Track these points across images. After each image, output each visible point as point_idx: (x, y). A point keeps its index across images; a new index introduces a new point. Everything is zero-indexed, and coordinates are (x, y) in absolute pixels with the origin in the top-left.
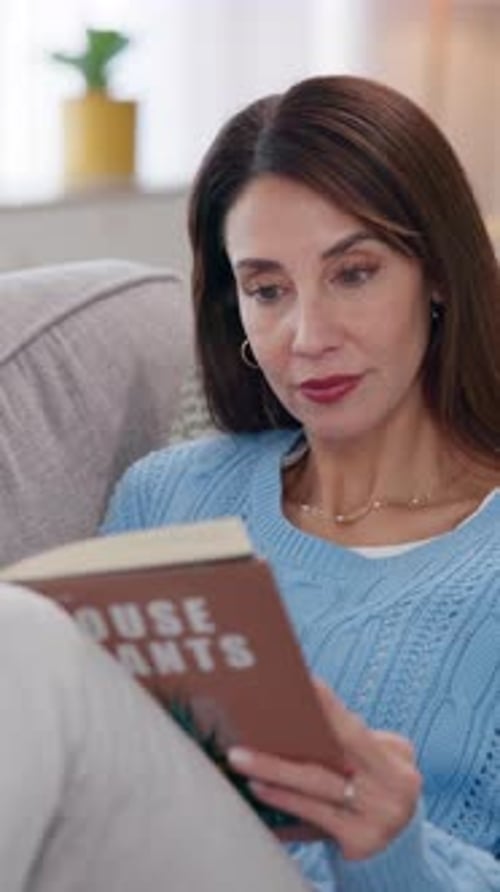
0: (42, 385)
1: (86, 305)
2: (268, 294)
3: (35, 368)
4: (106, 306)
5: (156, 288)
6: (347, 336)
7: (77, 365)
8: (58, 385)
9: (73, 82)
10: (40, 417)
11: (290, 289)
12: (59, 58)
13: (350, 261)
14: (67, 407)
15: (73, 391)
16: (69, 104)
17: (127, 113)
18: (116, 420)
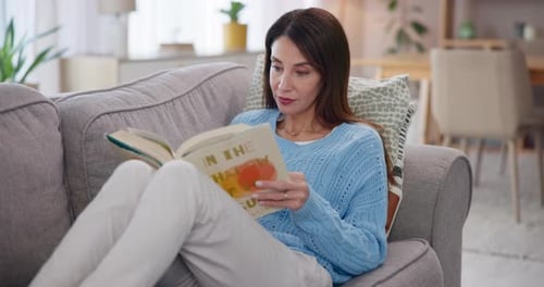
0: (205, 97)
1: (219, 74)
2: (278, 68)
3: (203, 92)
4: (222, 75)
5: (239, 70)
6: (294, 88)
7: (215, 91)
8: (209, 97)
9: (227, 19)
10: (204, 106)
11: (283, 69)
12: (222, 11)
13: (302, 69)
14: (212, 104)
15: (214, 98)
16: (224, 25)
17: (244, 28)
18: (226, 107)
